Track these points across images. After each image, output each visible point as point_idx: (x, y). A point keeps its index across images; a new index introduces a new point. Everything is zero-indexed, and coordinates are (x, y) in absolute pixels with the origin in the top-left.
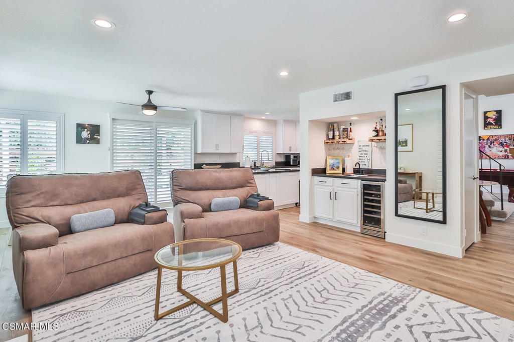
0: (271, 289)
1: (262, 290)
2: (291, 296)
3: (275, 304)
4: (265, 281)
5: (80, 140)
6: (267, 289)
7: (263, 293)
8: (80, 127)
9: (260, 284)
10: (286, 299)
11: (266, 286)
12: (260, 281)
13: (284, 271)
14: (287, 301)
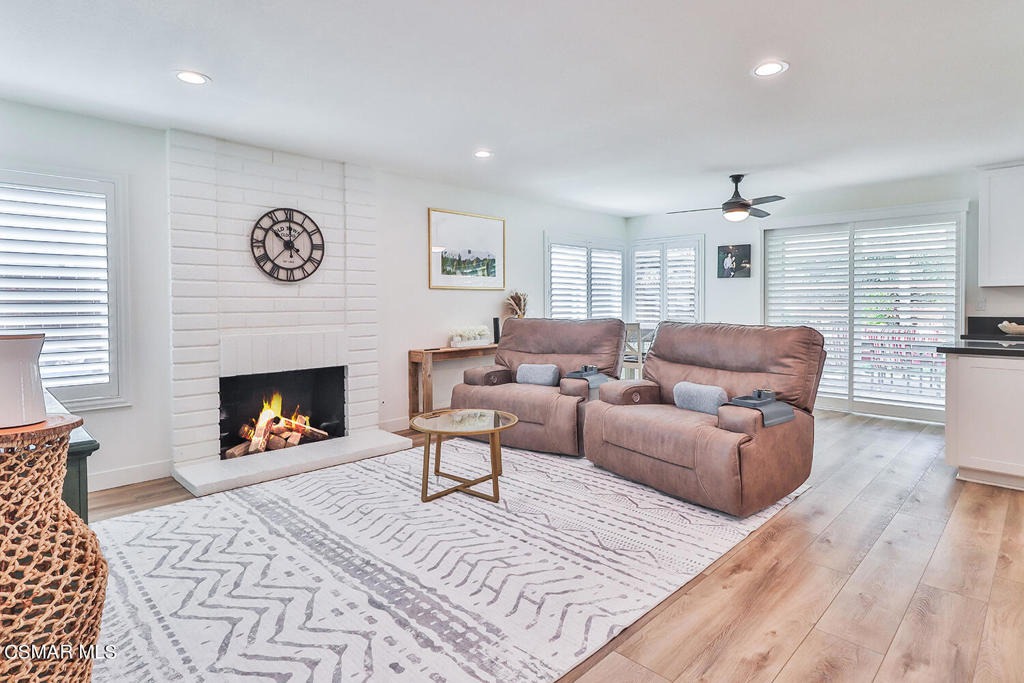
5: (723, 273)
8: (723, 251)
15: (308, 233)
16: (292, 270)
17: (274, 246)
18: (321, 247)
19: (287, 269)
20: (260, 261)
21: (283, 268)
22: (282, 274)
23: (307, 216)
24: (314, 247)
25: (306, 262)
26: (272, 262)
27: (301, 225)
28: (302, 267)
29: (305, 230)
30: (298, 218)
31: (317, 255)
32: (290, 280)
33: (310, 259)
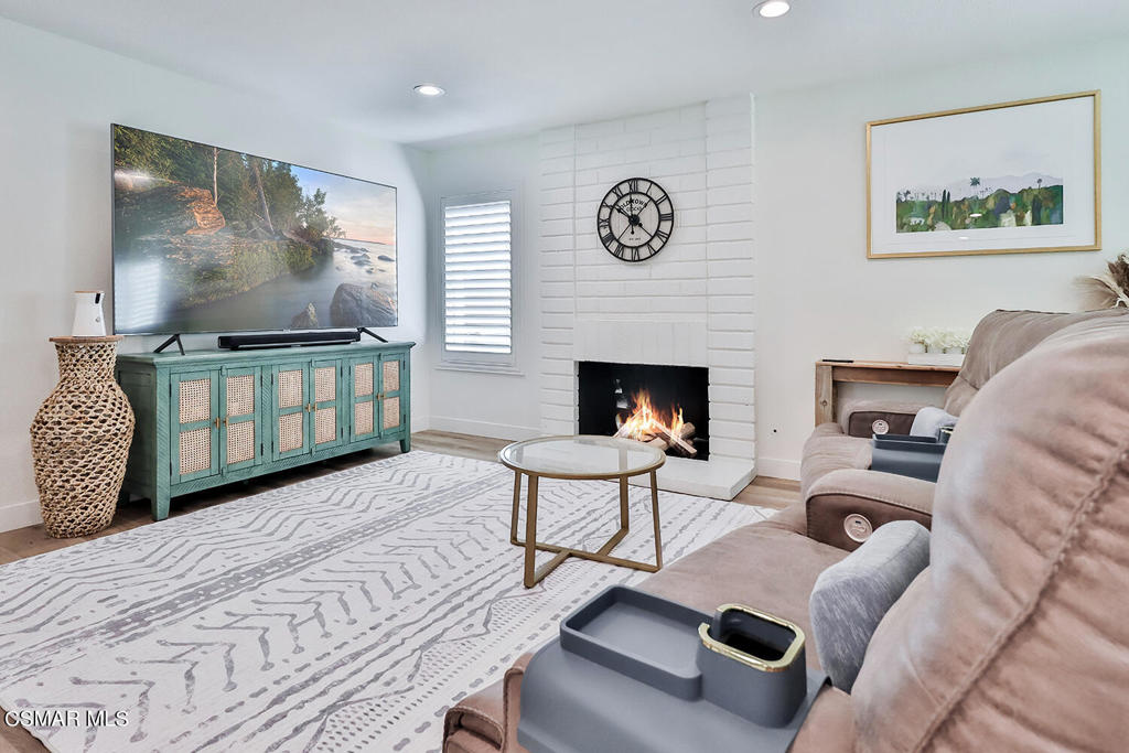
0: (447, 607)
1: (470, 599)
2: (397, 596)
3: (434, 577)
4: (471, 626)
6: (460, 606)
7: (466, 594)
9: (482, 614)
10: (408, 588)
11: (462, 612)
12: (486, 624)
13: (411, 677)
14: (406, 586)
15: (655, 203)
16: (637, 248)
17: (620, 223)
18: (671, 217)
19: (632, 248)
20: (606, 241)
21: (628, 247)
22: (628, 254)
23: (652, 182)
24: (661, 218)
25: (653, 237)
26: (618, 241)
27: (646, 195)
28: (647, 243)
29: (651, 199)
30: (643, 187)
31: (665, 227)
32: (636, 260)
33: (658, 233)
